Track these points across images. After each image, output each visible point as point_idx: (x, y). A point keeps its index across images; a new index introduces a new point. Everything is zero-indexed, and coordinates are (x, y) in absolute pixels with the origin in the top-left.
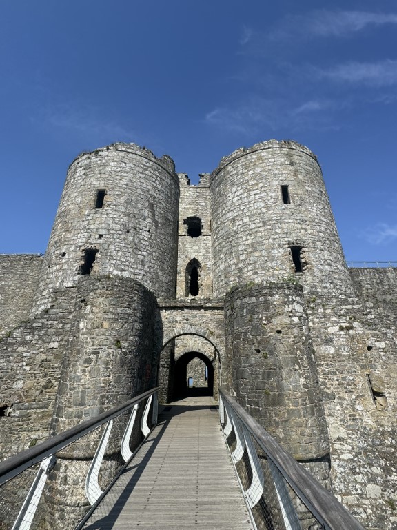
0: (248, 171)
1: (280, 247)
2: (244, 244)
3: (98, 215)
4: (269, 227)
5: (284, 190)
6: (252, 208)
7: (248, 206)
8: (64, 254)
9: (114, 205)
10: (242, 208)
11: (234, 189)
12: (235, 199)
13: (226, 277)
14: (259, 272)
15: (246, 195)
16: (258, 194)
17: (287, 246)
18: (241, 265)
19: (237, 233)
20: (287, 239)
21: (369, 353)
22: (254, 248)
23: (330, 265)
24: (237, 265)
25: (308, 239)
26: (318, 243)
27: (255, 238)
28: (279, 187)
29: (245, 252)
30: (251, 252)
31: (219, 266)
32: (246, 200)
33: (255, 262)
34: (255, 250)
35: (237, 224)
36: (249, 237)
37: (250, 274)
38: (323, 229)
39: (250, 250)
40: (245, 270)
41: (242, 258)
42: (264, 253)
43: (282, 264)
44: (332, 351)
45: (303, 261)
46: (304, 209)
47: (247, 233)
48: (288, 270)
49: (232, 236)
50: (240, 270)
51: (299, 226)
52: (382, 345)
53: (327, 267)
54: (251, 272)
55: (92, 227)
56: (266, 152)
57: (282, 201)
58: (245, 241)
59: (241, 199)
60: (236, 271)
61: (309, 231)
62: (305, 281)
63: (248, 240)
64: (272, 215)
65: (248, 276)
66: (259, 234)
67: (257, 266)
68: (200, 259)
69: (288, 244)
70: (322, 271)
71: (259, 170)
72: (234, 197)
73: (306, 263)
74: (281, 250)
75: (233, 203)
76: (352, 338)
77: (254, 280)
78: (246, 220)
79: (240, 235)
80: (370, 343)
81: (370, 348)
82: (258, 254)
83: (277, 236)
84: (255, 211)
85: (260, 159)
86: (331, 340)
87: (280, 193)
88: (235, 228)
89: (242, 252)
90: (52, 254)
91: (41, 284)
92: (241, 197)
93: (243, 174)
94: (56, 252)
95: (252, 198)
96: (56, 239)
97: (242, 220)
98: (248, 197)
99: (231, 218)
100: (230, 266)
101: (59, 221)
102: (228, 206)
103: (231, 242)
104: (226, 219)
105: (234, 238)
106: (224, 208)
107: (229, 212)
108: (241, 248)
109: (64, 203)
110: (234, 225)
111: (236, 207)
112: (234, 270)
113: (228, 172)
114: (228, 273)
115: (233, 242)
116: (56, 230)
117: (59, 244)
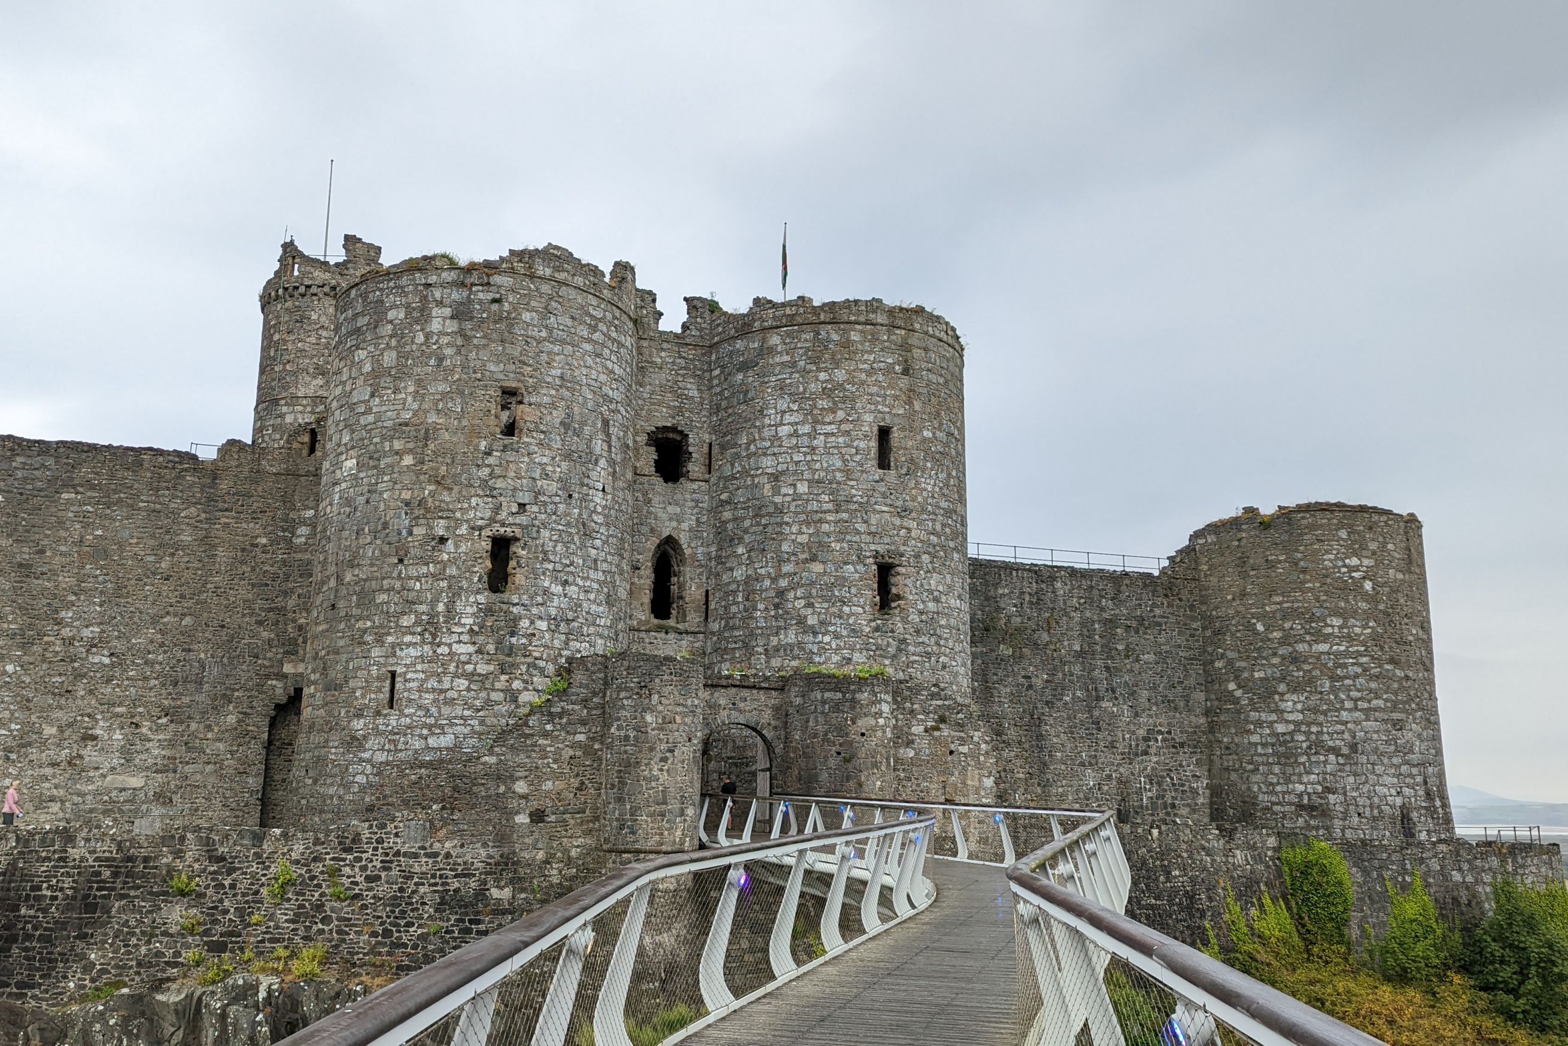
0: (819, 370)
1: (861, 559)
2: (793, 541)
3: (510, 456)
4: (845, 516)
5: (884, 434)
6: (818, 466)
7: (809, 458)
8: (443, 540)
9: (542, 432)
10: (796, 458)
11: (782, 405)
12: (784, 431)
13: (747, 600)
14: (817, 605)
15: (806, 429)
16: (833, 434)
17: (871, 560)
18: (783, 583)
19: (779, 510)
20: (873, 547)
21: (950, 758)
22: (815, 552)
23: (937, 600)
24: (774, 580)
25: (908, 550)
26: (926, 558)
27: (817, 532)
28: (875, 429)
29: (793, 558)
30: (806, 561)
31: (731, 569)
32: (805, 440)
33: (812, 584)
34: (813, 559)
35: (784, 490)
36: (804, 529)
38: (938, 527)
39: (802, 556)
40: (791, 595)
41: (787, 568)
42: (830, 567)
43: (859, 594)
44: (911, 754)
45: (894, 590)
46: (912, 484)
47: (803, 517)
48: (867, 608)
49: (770, 515)
50: (781, 593)
51: (897, 521)
52: (964, 749)
53: (931, 606)
54: (802, 602)
55: (500, 484)
56: (861, 332)
57: (875, 463)
58: (798, 535)
59: (795, 434)
60: (772, 593)
61: (913, 534)
62: (892, 631)
63: (800, 533)
64: (854, 492)
65: (794, 608)
66: (825, 527)
67: (814, 591)
68: (683, 539)
69: (875, 557)
70: (921, 613)
71: (840, 375)
72: (782, 424)
73: (898, 597)
74: (860, 568)
75: (776, 438)
76: (935, 739)
77: (806, 617)
78: (803, 488)
79: (786, 519)
80: (953, 747)
81: (951, 753)
82: (817, 567)
83: (857, 538)
84: (823, 474)
85: (846, 344)
86: (913, 742)
87: (874, 444)
88: (778, 499)
89: (786, 556)
90: (404, 533)
91: (382, 597)
92: (796, 431)
93: (805, 372)
94: (416, 531)
95: (819, 441)
96: (406, 495)
97: (795, 485)
98: (812, 435)
99: (769, 471)
100: (758, 579)
101: (397, 445)
102: (764, 440)
103: (765, 526)
104: (757, 469)
105: (773, 520)
106: (755, 440)
107: (765, 454)
108: (785, 547)
109: (405, 399)
110: (776, 491)
111: (783, 450)
112: (766, 590)
113: (771, 351)
114: (754, 591)
115: (769, 529)
116: (396, 470)
117: (422, 511)
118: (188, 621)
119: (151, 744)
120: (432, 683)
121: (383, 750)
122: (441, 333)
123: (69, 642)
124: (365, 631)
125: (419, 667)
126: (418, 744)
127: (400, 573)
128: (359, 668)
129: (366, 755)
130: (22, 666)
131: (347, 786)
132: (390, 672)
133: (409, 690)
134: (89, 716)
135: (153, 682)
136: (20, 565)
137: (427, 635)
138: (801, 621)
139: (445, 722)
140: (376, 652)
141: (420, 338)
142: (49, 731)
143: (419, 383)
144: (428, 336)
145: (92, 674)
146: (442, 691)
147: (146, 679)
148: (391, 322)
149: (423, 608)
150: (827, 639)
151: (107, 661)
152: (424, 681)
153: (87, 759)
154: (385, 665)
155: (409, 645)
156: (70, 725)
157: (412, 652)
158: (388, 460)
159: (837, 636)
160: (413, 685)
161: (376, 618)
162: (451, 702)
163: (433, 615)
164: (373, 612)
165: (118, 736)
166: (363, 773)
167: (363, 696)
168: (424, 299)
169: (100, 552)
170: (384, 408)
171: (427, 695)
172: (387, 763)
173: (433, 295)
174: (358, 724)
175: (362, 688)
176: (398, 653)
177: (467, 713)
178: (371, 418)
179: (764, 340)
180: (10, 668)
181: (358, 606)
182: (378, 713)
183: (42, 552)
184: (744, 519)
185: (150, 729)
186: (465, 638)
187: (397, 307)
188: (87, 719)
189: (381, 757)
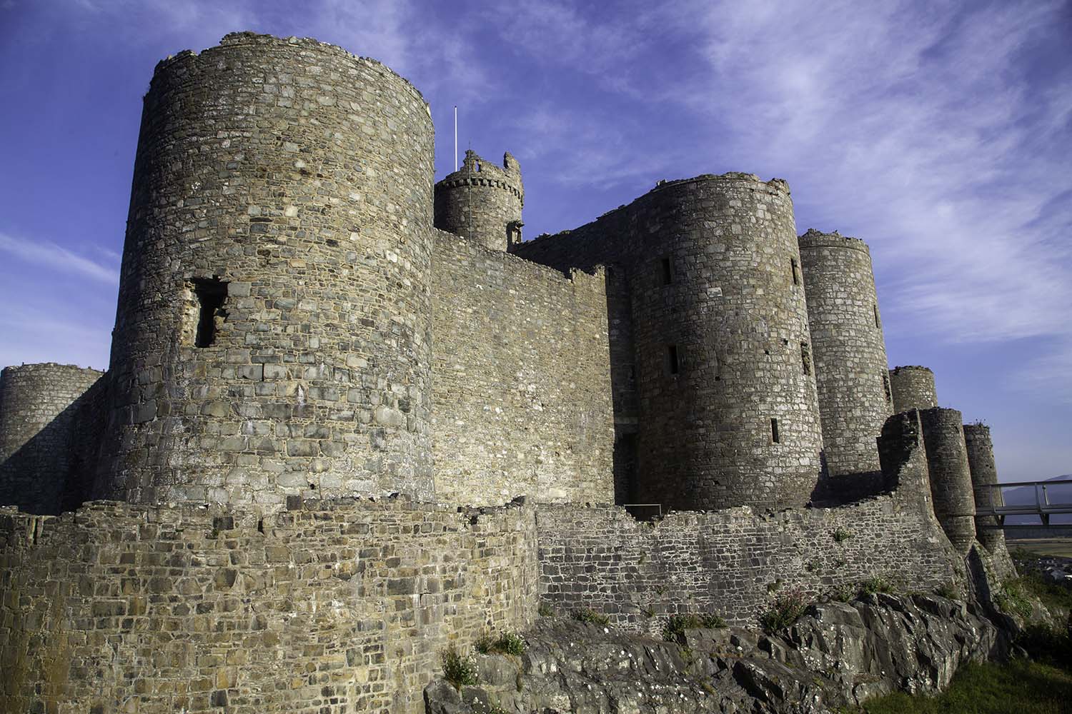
0: (850, 271)
1: (879, 374)
2: (852, 361)
4: (872, 350)
5: (875, 309)
6: (858, 322)
7: (853, 317)
8: (786, 342)
10: (847, 317)
11: (836, 287)
12: (839, 302)
13: (830, 392)
14: (868, 396)
15: (849, 302)
16: (861, 306)
17: (882, 374)
18: (850, 384)
19: (843, 344)
20: (882, 367)
22: (863, 368)
24: (845, 382)
27: (863, 357)
28: (872, 306)
29: (853, 370)
30: (859, 372)
32: (850, 308)
33: (864, 385)
34: (862, 371)
36: (856, 355)
37: (860, 395)
39: (858, 370)
40: (855, 390)
41: (851, 376)
42: (870, 376)
43: (881, 391)
47: (855, 349)
48: (885, 399)
49: (837, 346)
50: (850, 389)
56: (862, 255)
57: (875, 323)
58: (853, 358)
59: (845, 304)
60: (845, 389)
63: (855, 357)
64: (872, 337)
65: (858, 397)
66: (866, 355)
67: (865, 389)
71: (858, 276)
72: (837, 298)
74: (880, 377)
75: (835, 305)
77: (864, 402)
78: (853, 333)
79: (847, 349)
82: (865, 376)
83: (876, 362)
84: (860, 327)
85: (858, 261)
87: (873, 313)
88: (841, 338)
89: (850, 369)
90: (766, 335)
91: (760, 374)
92: (845, 302)
93: (844, 272)
94: (772, 334)
95: (856, 309)
96: (763, 313)
97: (849, 331)
98: (853, 305)
99: (834, 322)
100: (836, 380)
101: (752, 282)
102: (828, 305)
103: (836, 352)
104: (827, 321)
105: (840, 349)
106: (822, 305)
107: (830, 313)
108: (849, 364)
109: (752, 255)
110: (839, 333)
111: (840, 312)
112: (842, 387)
113: (825, 258)
114: (834, 388)
115: (839, 354)
116: (754, 296)
117: (773, 323)
118: (572, 385)
119: (566, 468)
120: (794, 427)
121: (779, 466)
122: (764, 219)
123: (523, 393)
124: (750, 394)
125: (788, 417)
126: (795, 463)
127: (768, 360)
128: (751, 417)
129: (770, 470)
130: (503, 409)
131: (761, 489)
132: (772, 419)
133: (785, 431)
134: (537, 447)
135: (563, 425)
136: (495, 337)
137: (788, 398)
138: (862, 404)
139: (804, 450)
140: (762, 407)
141: (754, 220)
142: (521, 456)
143: (758, 246)
144: (757, 219)
145: (535, 417)
146: (800, 432)
147: (559, 423)
148: (733, 207)
149: (783, 381)
150: (874, 414)
151: (541, 409)
152: (791, 425)
153: (539, 476)
154: (769, 415)
155: (780, 403)
156: (529, 452)
157: (783, 407)
158: (747, 290)
159: (878, 413)
160: (787, 427)
161: (758, 386)
162: (803, 438)
163: (788, 384)
164: (755, 382)
165: (551, 462)
166: (770, 481)
167: (758, 434)
168: (751, 197)
169: (530, 334)
170: (738, 259)
171: (794, 434)
172: (783, 474)
173: (756, 196)
174: (758, 451)
175: (755, 429)
176: (775, 408)
177: (810, 445)
178: (729, 264)
179: (819, 252)
180: (498, 410)
181: (742, 378)
182: (769, 444)
183: (504, 328)
184: (821, 348)
185: (565, 457)
186: (803, 401)
187: (735, 199)
188: (536, 448)
189: (778, 471)
